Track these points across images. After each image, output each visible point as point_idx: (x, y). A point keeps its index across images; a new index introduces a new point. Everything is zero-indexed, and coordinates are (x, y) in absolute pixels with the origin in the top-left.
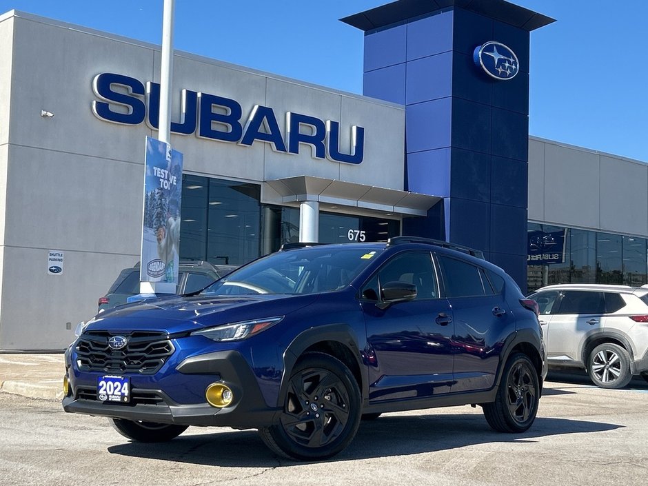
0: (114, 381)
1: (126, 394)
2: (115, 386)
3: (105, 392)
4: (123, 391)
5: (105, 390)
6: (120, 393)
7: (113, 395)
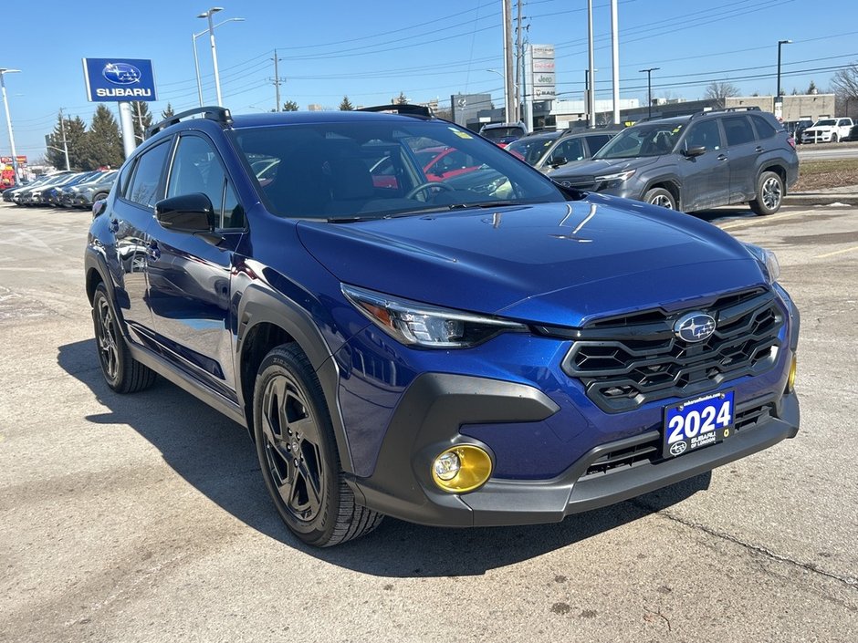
0: (699, 408)
1: (726, 424)
2: (704, 415)
3: (681, 437)
4: (719, 420)
5: (683, 431)
6: (712, 427)
7: (699, 434)
